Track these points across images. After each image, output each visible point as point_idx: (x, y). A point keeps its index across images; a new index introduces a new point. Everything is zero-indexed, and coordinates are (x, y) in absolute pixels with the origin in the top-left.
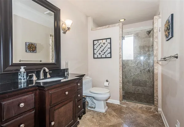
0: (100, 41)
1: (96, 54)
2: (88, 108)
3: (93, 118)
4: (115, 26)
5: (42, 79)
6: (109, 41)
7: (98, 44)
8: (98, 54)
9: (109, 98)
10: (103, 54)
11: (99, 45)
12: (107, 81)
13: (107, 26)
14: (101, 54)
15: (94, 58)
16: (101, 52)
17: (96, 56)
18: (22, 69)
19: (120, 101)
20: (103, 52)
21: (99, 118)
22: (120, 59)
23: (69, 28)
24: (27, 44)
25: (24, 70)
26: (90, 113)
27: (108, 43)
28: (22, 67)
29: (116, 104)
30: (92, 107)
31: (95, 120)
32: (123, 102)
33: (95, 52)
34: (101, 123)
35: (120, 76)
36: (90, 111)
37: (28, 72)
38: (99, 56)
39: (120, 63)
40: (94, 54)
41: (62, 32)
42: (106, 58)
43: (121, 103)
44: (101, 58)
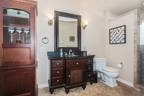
0: (115, 30)
1: (112, 40)
2: (101, 81)
3: (101, 87)
4: (130, 14)
5: (70, 55)
6: (123, 28)
7: (113, 32)
8: (113, 40)
9: (118, 77)
10: (118, 40)
11: (115, 32)
12: (121, 64)
13: (122, 15)
14: (116, 40)
15: (110, 44)
16: (116, 39)
17: (111, 42)
18: (61, 50)
19: (134, 84)
20: (118, 38)
21: (105, 88)
22: (135, 44)
23: (86, 26)
24: (71, 37)
25: (62, 50)
26: (101, 84)
27: (122, 30)
28: (61, 49)
29: (129, 86)
30: (104, 81)
31: (101, 89)
32: (138, 86)
33: (111, 39)
34: (104, 92)
35: (135, 60)
36: (102, 83)
37: (63, 51)
38: (115, 42)
39: (134, 48)
40: (110, 40)
41: (82, 28)
42: (120, 43)
43: (134, 87)
44: (116, 43)
